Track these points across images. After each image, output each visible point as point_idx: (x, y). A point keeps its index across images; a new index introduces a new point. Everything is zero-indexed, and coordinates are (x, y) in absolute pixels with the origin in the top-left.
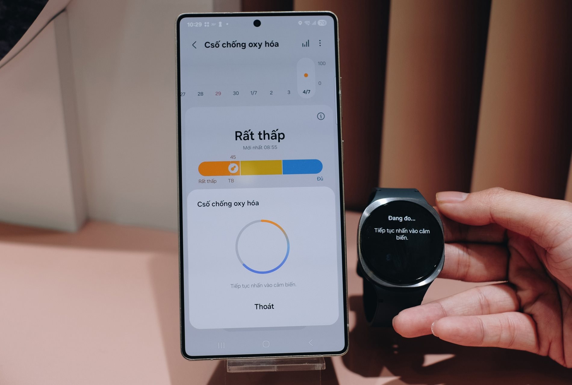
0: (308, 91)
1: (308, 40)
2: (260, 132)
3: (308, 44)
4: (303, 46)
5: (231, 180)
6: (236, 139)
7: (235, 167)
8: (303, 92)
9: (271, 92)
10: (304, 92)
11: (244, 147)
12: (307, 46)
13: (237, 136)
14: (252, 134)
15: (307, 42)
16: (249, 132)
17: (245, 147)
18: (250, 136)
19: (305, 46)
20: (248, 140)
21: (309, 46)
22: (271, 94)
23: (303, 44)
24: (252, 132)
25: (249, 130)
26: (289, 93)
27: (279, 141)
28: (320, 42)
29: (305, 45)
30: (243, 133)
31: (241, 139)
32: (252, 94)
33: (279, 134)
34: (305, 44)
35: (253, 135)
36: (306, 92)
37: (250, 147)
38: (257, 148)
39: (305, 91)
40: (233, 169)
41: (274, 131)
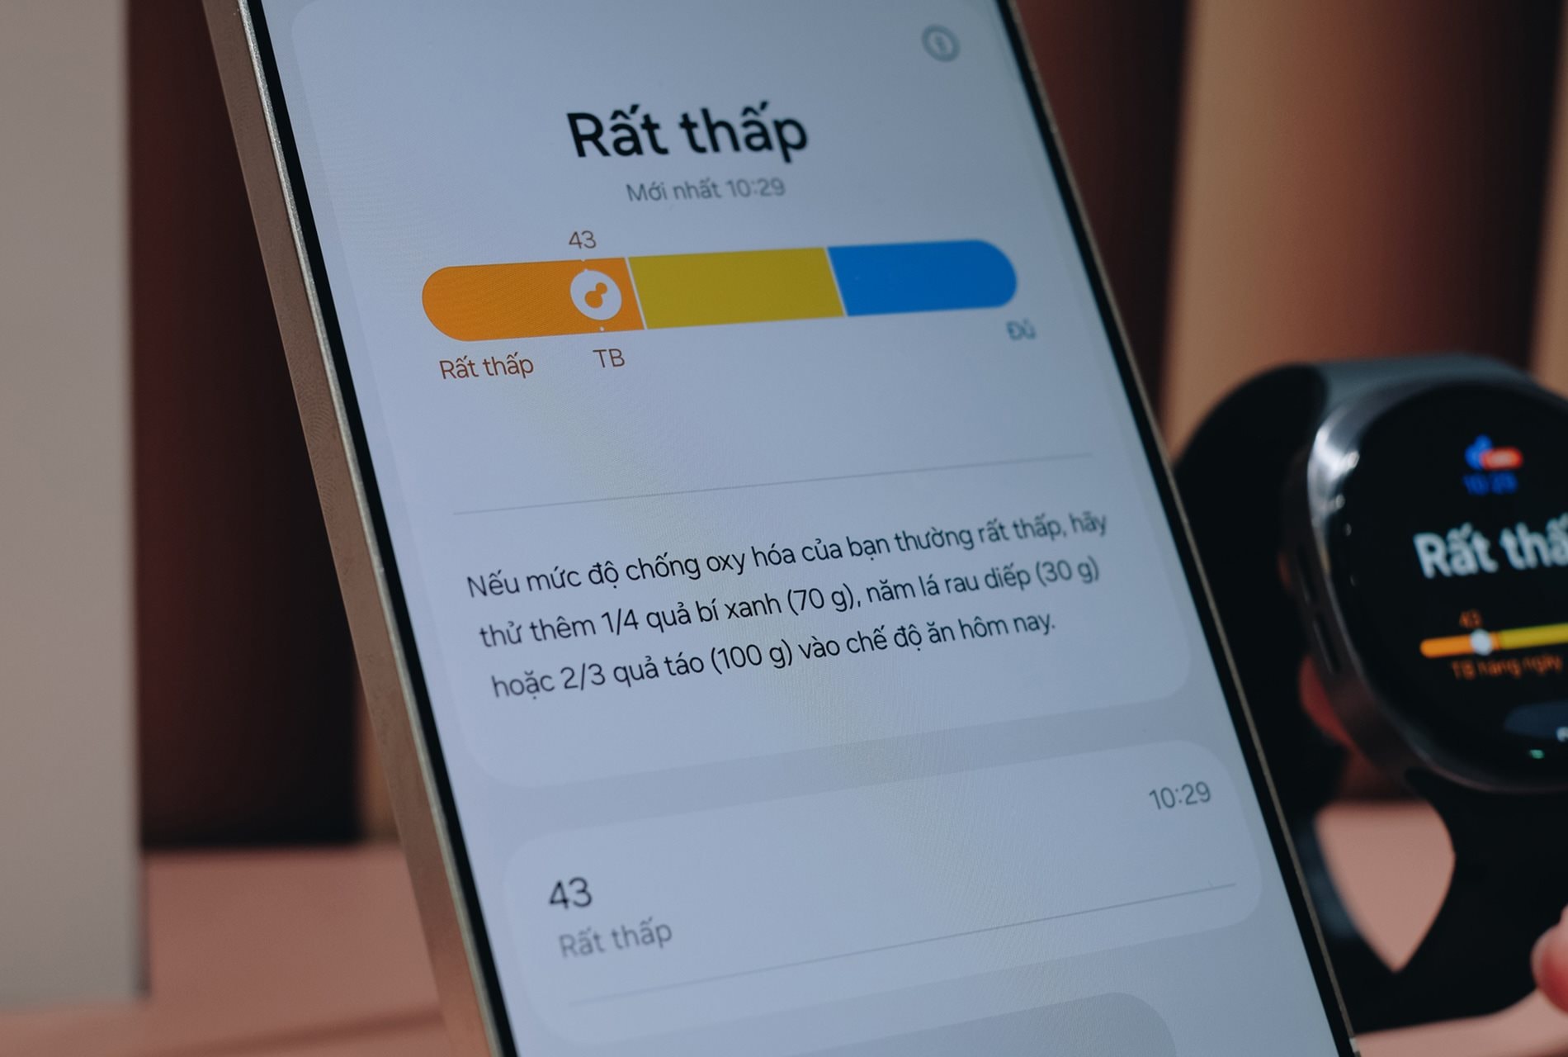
2: (685, 116)
5: (606, 355)
6: (581, 153)
7: (602, 288)
11: (629, 187)
13: (579, 139)
14: (650, 126)
16: (632, 116)
17: (637, 189)
18: (643, 136)
20: (640, 157)
24: (647, 118)
25: (634, 109)
27: (787, 159)
30: (607, 124)
31: (605, 153)
33: (779, 126)
35: (657, 132)
37: (657, 189)
38: (692, 191)
40: (594, 299)
41: (747, 110)
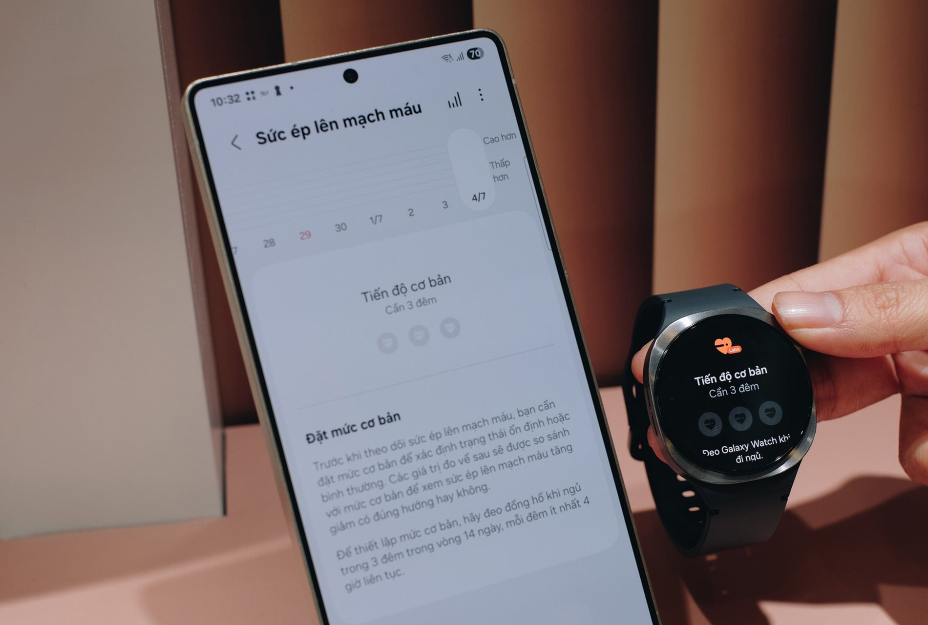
0: (482, 196)
1: (458, 93)
3: (458, 101)
4: (450, 107)
8: (473, 199)
9: (411, 211)
10: (475, 198)
12: (457, 105)
15: (455, 98)
19: (454, 106)
21: (461, 105)
22: (410, 215)
23: (449, 102)
26: (446, 206)
28: (480, 92)
29: (453, 104)
32: (373, 222)
34: (453, 101)
36: (477, 197)
39: (475, 196)
